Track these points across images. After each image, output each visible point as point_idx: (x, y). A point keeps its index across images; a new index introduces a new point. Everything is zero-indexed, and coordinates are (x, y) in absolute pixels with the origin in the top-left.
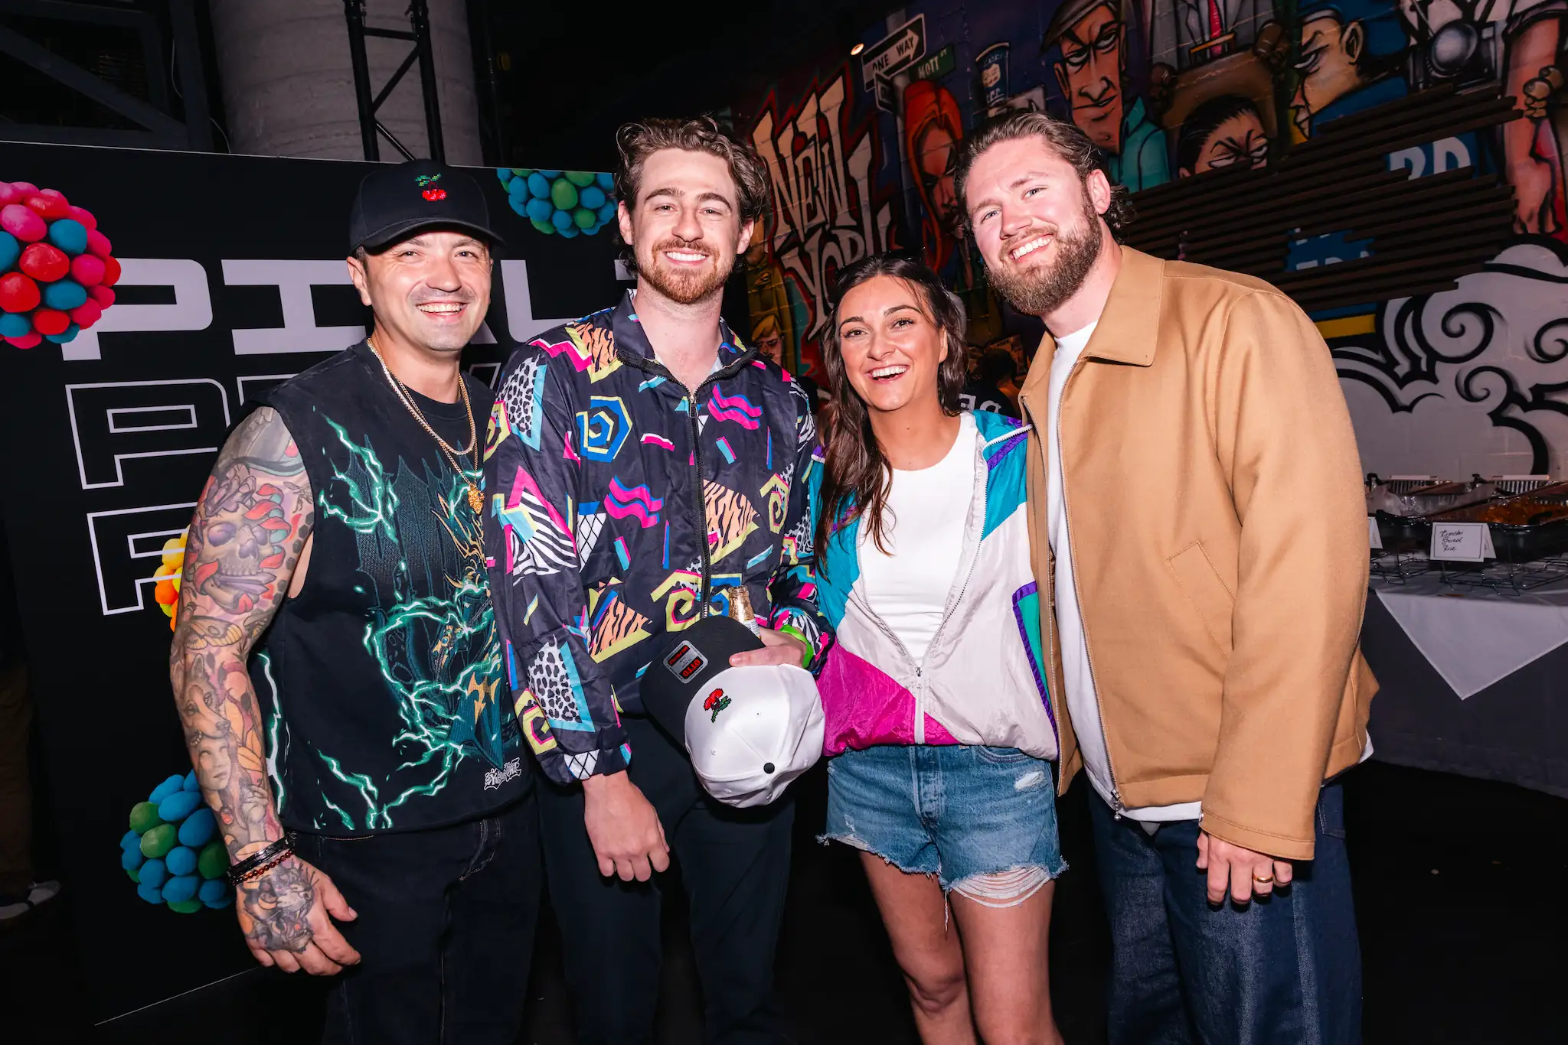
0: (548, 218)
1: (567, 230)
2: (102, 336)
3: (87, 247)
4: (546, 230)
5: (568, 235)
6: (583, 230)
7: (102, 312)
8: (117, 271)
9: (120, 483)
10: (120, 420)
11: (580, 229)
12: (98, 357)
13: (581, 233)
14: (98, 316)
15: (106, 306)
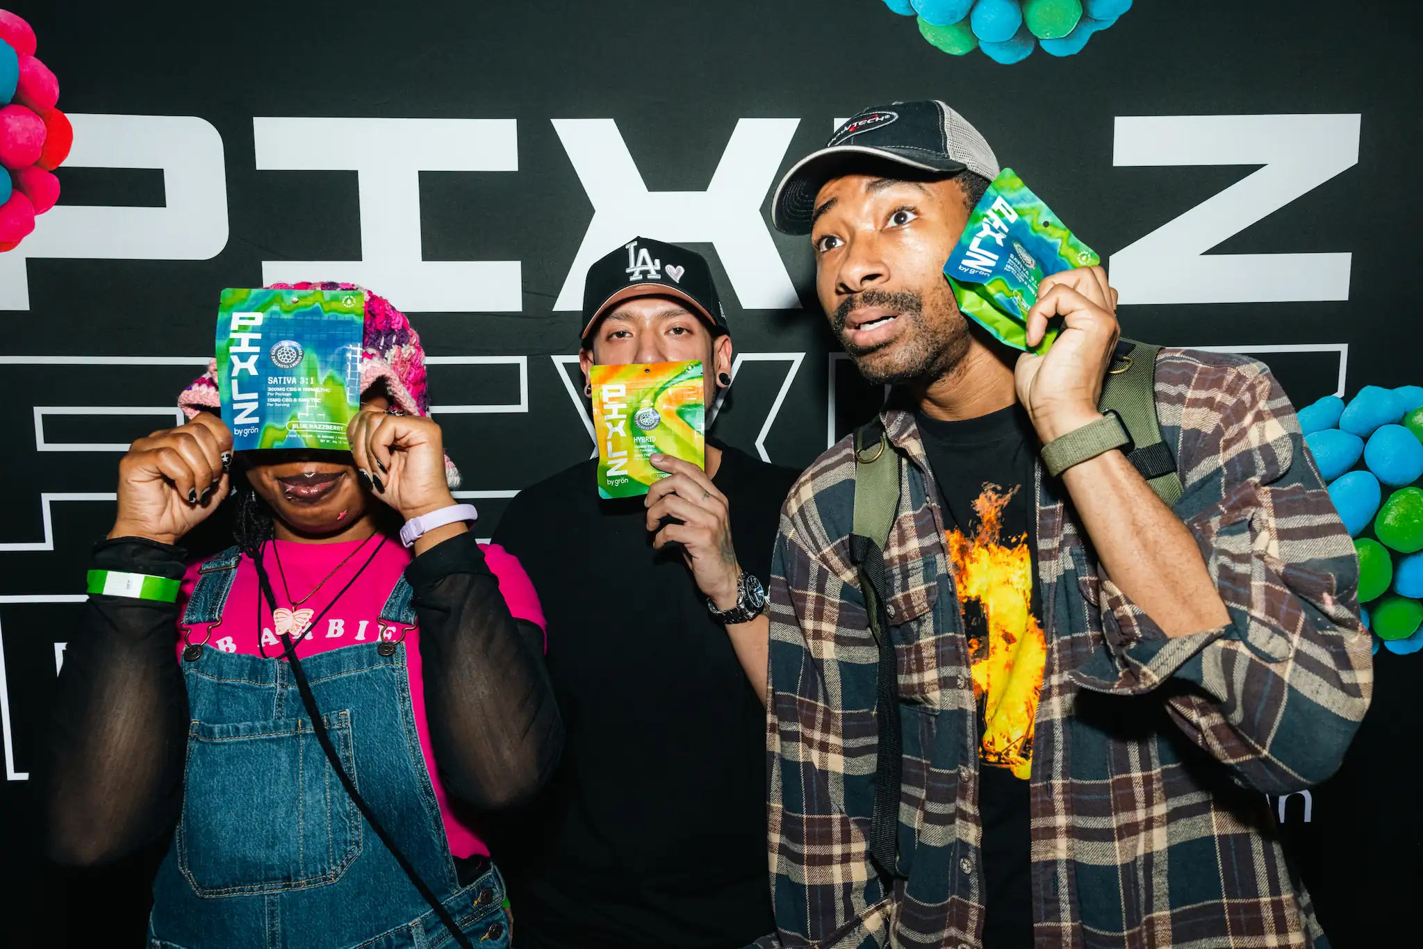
0: (960, 17)
1: (1001, 45)
2: (34, 266)
3: (20, 86)
4: (955, 46)
5: (1004, 57)
6: (1042, 44)
7: (38, 219)
8: (64, 138)
9: (48, 545)
10: (56, 429)
11: (1037, 40)
12: (26, 307)
13: (1038, 49)
14: (30, 227)
15: (43, 207)
